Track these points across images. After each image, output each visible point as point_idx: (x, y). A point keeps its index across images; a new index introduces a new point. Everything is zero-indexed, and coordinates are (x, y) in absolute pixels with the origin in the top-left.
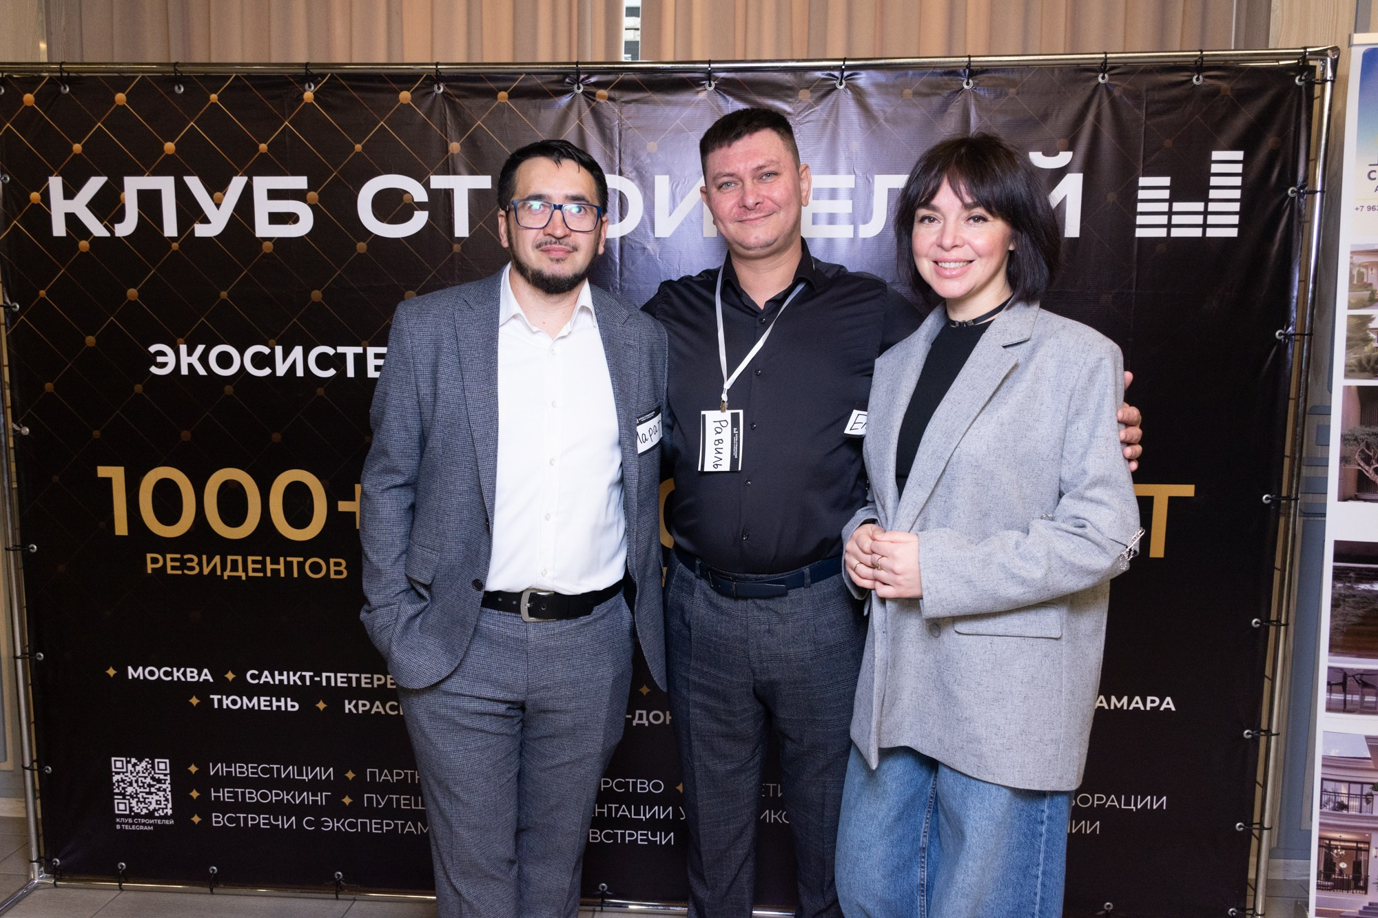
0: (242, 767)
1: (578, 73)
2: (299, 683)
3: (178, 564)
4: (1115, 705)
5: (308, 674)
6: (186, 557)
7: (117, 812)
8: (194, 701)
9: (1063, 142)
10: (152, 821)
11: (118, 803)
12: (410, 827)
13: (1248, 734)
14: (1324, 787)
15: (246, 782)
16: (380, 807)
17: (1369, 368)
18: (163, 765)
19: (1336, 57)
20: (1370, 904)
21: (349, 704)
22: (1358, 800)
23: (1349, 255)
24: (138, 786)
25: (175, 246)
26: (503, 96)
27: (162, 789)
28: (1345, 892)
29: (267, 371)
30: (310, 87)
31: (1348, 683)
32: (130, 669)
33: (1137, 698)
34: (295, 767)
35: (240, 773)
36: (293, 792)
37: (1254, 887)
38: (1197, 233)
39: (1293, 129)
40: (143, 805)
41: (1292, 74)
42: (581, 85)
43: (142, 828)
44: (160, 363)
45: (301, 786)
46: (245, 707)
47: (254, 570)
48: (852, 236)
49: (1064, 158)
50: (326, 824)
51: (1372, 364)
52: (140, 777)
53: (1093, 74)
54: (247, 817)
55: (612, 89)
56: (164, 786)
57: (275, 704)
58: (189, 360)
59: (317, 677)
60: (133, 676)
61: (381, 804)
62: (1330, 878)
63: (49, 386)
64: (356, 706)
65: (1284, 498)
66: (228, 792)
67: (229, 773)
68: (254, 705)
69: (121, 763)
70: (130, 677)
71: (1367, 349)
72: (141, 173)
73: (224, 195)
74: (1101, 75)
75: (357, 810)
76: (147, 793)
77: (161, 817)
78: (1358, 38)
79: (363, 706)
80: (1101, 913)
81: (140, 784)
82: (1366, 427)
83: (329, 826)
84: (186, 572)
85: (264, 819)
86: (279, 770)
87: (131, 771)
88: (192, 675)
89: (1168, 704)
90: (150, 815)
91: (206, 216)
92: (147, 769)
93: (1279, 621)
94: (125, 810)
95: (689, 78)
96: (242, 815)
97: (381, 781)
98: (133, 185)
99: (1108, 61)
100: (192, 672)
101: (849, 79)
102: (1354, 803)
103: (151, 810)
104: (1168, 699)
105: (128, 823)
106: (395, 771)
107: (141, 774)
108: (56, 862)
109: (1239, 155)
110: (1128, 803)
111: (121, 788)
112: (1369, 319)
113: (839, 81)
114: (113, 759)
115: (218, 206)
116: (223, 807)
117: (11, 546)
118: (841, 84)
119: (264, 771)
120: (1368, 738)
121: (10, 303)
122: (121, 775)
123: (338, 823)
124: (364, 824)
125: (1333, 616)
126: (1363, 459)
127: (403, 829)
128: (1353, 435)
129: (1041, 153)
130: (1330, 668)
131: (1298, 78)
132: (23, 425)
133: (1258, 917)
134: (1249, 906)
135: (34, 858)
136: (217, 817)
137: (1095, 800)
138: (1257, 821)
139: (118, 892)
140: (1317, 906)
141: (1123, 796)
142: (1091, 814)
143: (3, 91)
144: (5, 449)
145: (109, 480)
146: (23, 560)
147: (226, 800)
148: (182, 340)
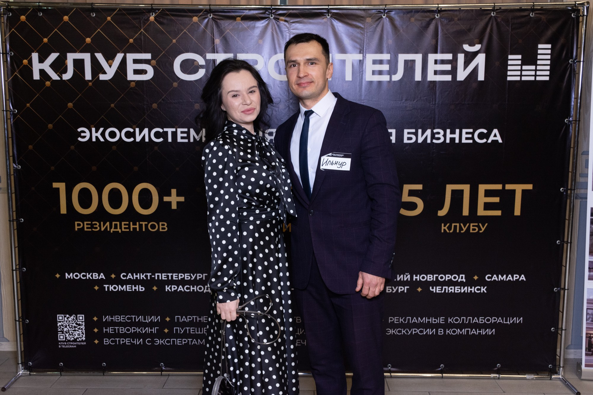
0: (118, 317)
1: (271, 10)
2: (145, 278)
3: (90, 226)
4: (501, 279)
5: (149, 274)
6: (93, 223)
7: (59, 340)
8: (96, 288)
9: (477, 40)
10: (76, 343)
11: (60, 336)
12: (195, 342)
13: (556, 290)
14: (588, 312)
15: (120, 324)
16: (181, 333)
18: (81, 317)
19: (588, 6)
21: (168, 287)
24: (69, 327)
25: (90, 84)
26: (239, 18)
27: (80, 328)
29: (132, 139)
30: (153, 14)
32: (67, 274)
33: (510, 276)
34: (143, 317)
35: (117, 320)
36: (141, 328)
38: (532, 78)
39: (571, 35)
40: (72, 336)
41: (571, 12)
42: (273, 15)
43: (71, 346)
44: (82, 136)
45: (145, 325)
46: (120, 290)
47: (125, 228)
48: (389, 80)
49: (477, 47)
50: (156, 342)
52: (70, 323)
53: (489, 12)
54: (120, 339)
55: (286, 17)
56: (82, 327)
57: (134, 288)
58: (96, 135)
59: (153, 275)
60: (68, 277)
61: (181, 332)
62: (591, 350)
63: (31, 147)
64: (171, 288)
65: (569, 189)
66: (111, 329)
67: (112, 320)
68: (124, 289)
69: (61, 317)
70: (67, 278)
72: (75, 52)
73: (113, 61)
74: (492, 13)
75: (171, 335)
76: (73, 331)
77: (80, 341)
79: (174, 288)
80: (496, 369)
81: (70, 327)
83: (157, 343)
84: (93, 229)
85: (128, 340)
86: (135, 318)
87: (66, 321)
88: (95, 276)
89: (523, 278)
90: (75, 340)
91: (104, 71)
92: (73, 320)
93: (568, 241)
94: (63, 339)
95: (319, 12)
96: (118, 339)
97: (182, 321)
98: (71, 57)
99: (496, 6)
101: (388, 14)
103: (75, 338)
104: (523, 276)
105: (64, 345)
106: (188, 317)
107: (71, 322)
108: (30, 364)
109: (549, 46)
110: (506, 321)
111: (61, 329)
114: (58, 315)
115: (110, 66)
116: (109, 336)
117: (11, 219)
118: (384, 15)
119: (128, 319)
121: (13, 110)
122: (62, 323)
123: (162, 341)
124: (174, 341)
125: (591, 240)
127: (191, 343)
129: (467, 45)
130: (589, 262)
131: (573, 14)
132: (18, 165)
133: (561, 369)
134: (558, 364)
135: (20, 362)
136: (106, 340)
137: (493, 320)
138: (560, 326)
139: (60, 376)
140: (585, 363)
141: (504, 318)
142: (491, 326)
143: (11, 14)
144: (8, 175)
145: (58, 189)
146: (17, 225)
147: (111, 332)
148: (93, 126)
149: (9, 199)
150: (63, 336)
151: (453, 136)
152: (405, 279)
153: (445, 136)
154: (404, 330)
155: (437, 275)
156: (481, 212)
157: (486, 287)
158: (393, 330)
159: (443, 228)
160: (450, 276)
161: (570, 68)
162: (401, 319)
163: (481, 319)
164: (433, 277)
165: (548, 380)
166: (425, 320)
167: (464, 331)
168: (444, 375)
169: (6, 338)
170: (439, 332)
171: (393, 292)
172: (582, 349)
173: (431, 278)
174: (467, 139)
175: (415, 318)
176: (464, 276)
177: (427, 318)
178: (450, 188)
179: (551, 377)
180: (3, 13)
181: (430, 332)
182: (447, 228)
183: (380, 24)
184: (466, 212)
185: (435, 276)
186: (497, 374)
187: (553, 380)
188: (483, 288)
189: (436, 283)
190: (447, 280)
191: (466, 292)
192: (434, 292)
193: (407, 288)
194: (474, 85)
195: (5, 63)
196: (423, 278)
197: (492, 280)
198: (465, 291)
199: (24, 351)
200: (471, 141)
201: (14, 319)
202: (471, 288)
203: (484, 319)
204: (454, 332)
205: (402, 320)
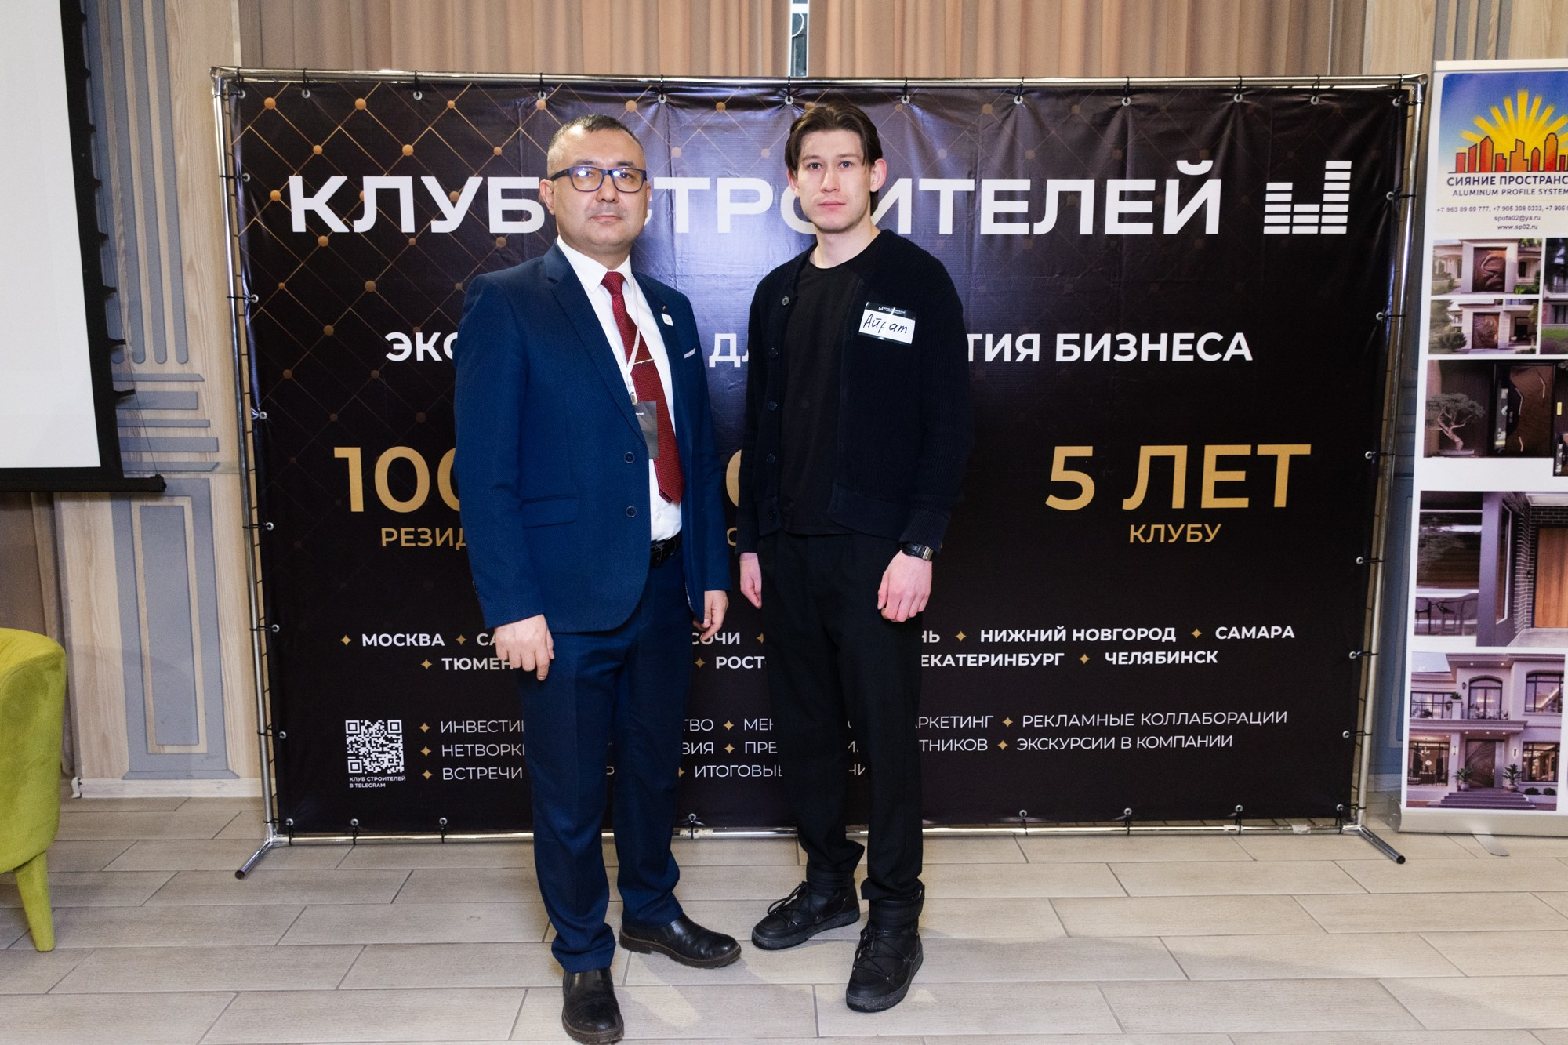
0: (473, 724)
1: (788, 87)
3: (412, 537)
4: (1246, 635)
6: (419, 530)
7: (350, 772)
8: (427, 664)
9: (1204, 152)
10: (384, 779)
11: (351, 763)
13: (1353, 655)
14: (1413, 699)
15: (476, 738)
17: (1448, 345)
18: (396, 725)
19: (1425, 83)
20: (1450, 794)
22: (1440, 708)
23: (1432, 249)
24: (371, 746)
25: (412, 241)
26: (721, 105)
27: (394, 748)
28: (1430, 785)
30: (542, 95)
31: (1432, 610)
32: (365, 637)
33: (1264, 628)
35: (470, 729)
37: (1356, 786)
38: (1314, 230)
39: (1390, 143)
40: (376, 764)
41: (1390, 96)
42: (791, 98)
43: (374, 785)
44: (396, 350)
46: (475, 668)
48: (1027, 233)
49: (1206, 166)
51: (1451, 340)
52: (373, 737)
53: (1230, 94)
54: (476, 770)
55: (820, 101)
56: (396, 745)
58: (425, 347)
60: (367, 643)
62: (1419, 776)
65: (1382, 454)
66: (458, 748)
67: (459, 730)
68: (483, 666)
69: (354, 725)
71: (1447, 329)
72: (379, 173)
73: (460, 193)
74: (1236, 96)
76: (380, 753)
77: (393, 775)
78: (1440, 65)
80: (1234, 814)
81: (373, 744)
82: (1447, 393)
84: (419, 544)
85: (492, 771)
86: (507, 725)
87: (364, 732)
88: (424, 640)
89: (1289, 632)
90: (383, 773)
91: (442, 213)
92: (380, 730)
93: (1377, 558)
94: (359, 770)
95: (886, 93)
96: (471, 769)
98: (371, 185)
99: (1243, 83)
100: (424, 637)
101: (1026, 96)
102: (1437, 710)
103: (384, 768)
104: (1289, 628)
105: (361, 782)
107: (374, 735)
108: (290, 822)
109: (1348, 165)
110: (1255, 719)
111: (354, 749)
112: (1447, 303)
113: (1017, 97)
114: (347, 722)
115: (454, 204)
116: (453, 762)
117: (248, 524)
118: (1019, 100)
119: (493, 726)
120: (1448, 656)
121: (249, 296)
122: (355, 737)
125: (1420, 554)
126: (1444, 422)
128: (1435, 401)
129: (1186, 162)
130: (1417, 598)
131: (1395, 100)
132: (262, 410)
133: (1361, 811)
134: (1353, 801)
135: (269, 820)
136: (447, 771)
137: (1228, 718)
138: (1359, 728)
139: (351, 847)
140: (1408, 798)
141: (1252, 713)
142: (1225, 730)
143: (244, 95)
144: (243, 433)
145: (346, 460)
146: (260, 537)
147: (456, 755)
148: (418, 328)
149: (246, 483)
150: (358, 763)
151: (1154, 347)
152: (1057, 639)
153: (1138, 346)
154: (1052, 742)
155: (1121, 630)
156: (1209, 501)
157: (1216, 652)
158: (1032, 742)
159: (1133, 534)
160: (1145, 630)
161: (1386, 213)
162: (1048, 719)
163: (1206, 716)
164: (1112, 634)
165: (1335, 834)
166: (1095, 720)
167: (1172, 741)
168: (1131, 828)
169: (233, 772)
170: (1123, 743)
171: (1032, 664)
172: (1400, 772)
173: (1108, 634)
174: (1182, 352)
175: (1075, 716)
176: (1173, 630)
177: (1098, 716)
178: (1147, 453)
179: (1341, 829)
180: (227, 92)
181: (1104, 743)
182: (1141, 534)
183: (1009, 119)
184: (1178, 501)
185: (1115, 630)
186: (1236, 824)
187: (1345, 835)
188: (1211, 654)
189: (1119, 645)
190: (1139, 639)
191: (1177, 662)
192: (1114, 663)
193: (1060, 657)
194: (1199, 243)
195: (233, 198)
196: (1093, 635)
197: (1229, 637)
198: (1175, 660)
199: (277, 794)
200: (1190, 358)
201: (256, 729)
202: (1187, 654)
203: (1212, 716)
204: (1152, 742)
205: (1049, 721)
